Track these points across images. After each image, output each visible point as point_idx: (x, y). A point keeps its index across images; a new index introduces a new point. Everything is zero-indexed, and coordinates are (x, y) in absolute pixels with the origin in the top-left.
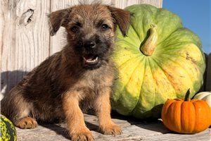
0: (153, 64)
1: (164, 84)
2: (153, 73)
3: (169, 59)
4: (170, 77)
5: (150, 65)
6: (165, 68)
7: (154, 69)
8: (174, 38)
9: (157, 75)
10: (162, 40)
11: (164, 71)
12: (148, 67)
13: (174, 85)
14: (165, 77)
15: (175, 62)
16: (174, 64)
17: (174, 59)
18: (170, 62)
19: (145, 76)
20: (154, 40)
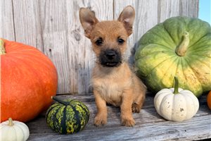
0: (184, 63)
1: (191, 79)
2: (183, 70)
3: (197, 59)
4: (197, 73)
5: (182, 64)
6: (193, 66)
7: (184, 67)
8: (203, 42)
9: (186, 72)
10: (193, 43)
11: (192, 69)
12: (180, 66)
13: (200, 80)
14: (193, 73)
15: (202, 62)
16: (201, 64)
17: (201, 59)
18: (198, 62)
19: (177, 72)
20: (186, 43)
